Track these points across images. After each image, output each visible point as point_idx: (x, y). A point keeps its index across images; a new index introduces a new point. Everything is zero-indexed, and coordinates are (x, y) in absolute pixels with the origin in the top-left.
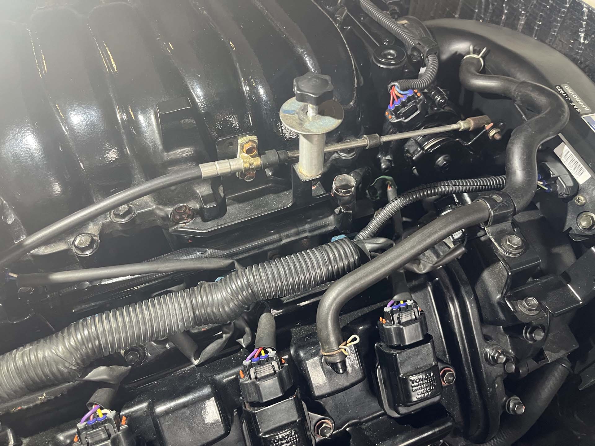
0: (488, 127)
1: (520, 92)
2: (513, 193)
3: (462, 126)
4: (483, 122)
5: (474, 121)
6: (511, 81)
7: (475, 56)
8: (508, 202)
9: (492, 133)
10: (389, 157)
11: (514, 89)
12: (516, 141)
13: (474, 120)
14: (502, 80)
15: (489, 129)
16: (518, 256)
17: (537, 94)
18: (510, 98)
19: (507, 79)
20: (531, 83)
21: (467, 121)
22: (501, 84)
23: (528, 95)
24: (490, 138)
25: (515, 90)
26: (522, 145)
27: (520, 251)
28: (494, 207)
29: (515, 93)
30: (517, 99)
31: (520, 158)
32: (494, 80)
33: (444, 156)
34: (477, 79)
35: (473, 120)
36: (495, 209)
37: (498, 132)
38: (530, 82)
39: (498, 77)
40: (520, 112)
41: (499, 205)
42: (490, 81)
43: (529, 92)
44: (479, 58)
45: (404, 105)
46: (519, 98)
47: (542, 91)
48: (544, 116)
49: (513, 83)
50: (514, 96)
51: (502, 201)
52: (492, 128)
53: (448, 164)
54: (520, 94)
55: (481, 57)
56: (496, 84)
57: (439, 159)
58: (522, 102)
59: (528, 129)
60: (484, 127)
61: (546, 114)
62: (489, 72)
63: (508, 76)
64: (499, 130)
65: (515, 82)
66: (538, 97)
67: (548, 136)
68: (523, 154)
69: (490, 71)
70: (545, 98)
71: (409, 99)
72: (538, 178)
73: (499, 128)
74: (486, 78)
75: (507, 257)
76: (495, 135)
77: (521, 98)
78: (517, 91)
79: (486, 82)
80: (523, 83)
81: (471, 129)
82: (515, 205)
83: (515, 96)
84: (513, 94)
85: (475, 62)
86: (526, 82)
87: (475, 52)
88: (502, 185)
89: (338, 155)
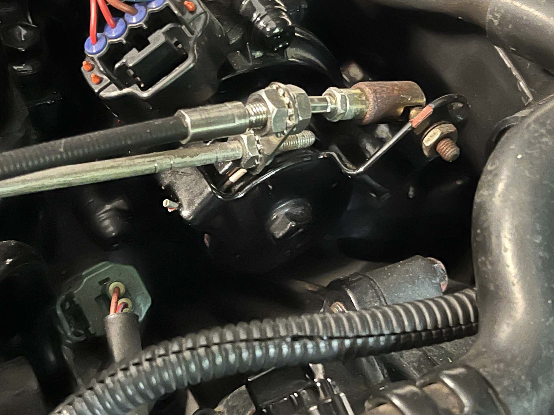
0: (417, 117)
9: (430, 138)
10: (121, 203)
15: (424, 122)
37: (449, 136)
40: (510, 71)
52: (433, 119)
64: (450, 128)
71: (154, 22)
73: (450, 122)
76: (442, 144)
81: (365, 119)
84: (489, 17)
88: (463, 327)
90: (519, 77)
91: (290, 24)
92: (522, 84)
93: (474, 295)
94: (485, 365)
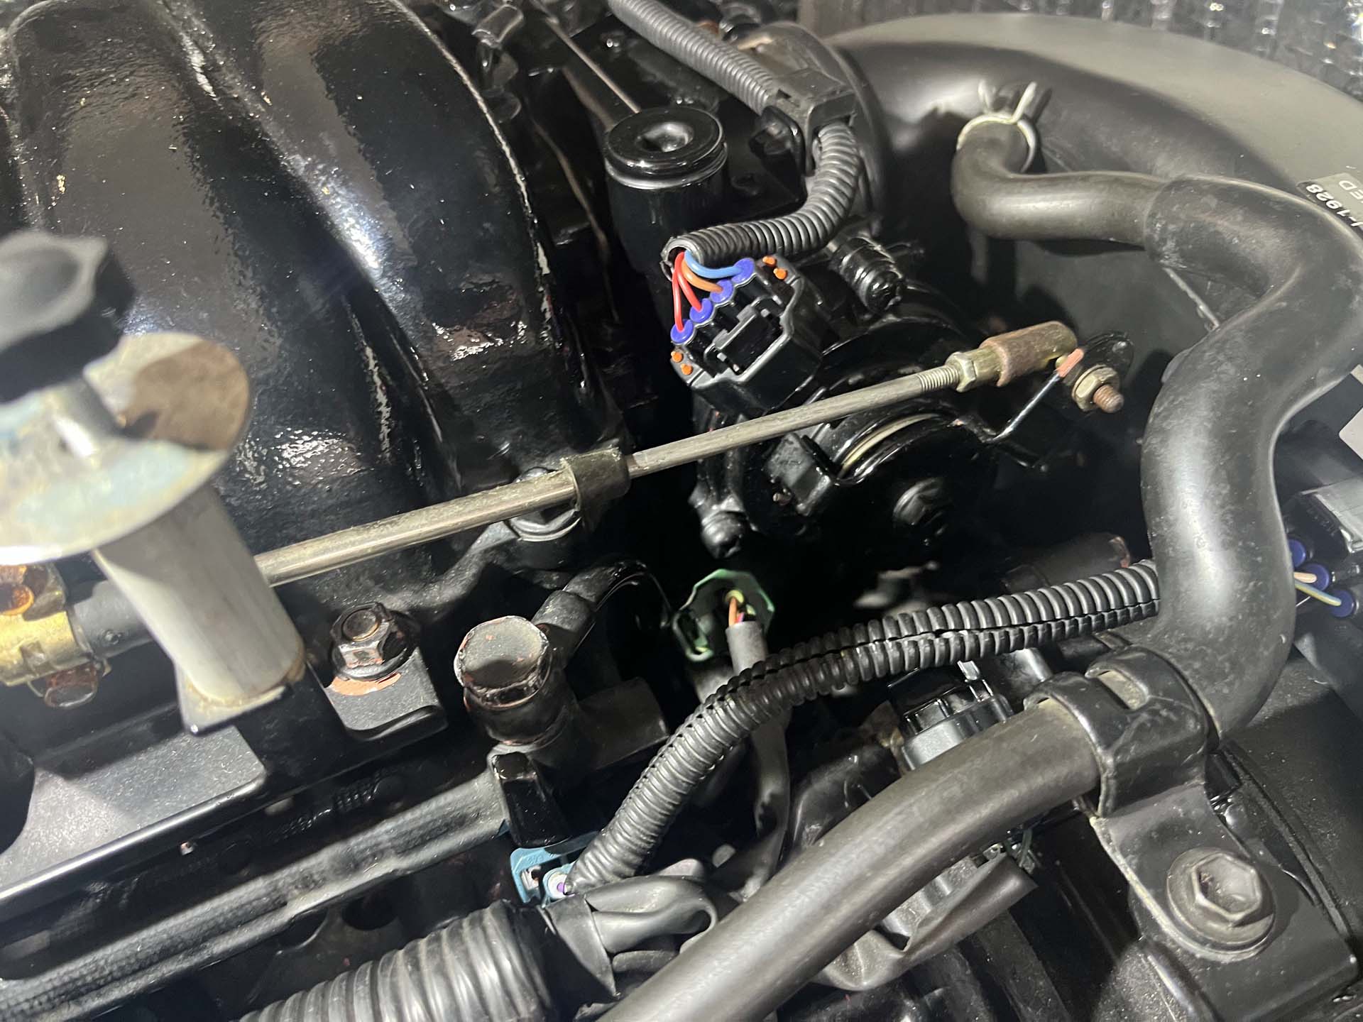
0: (1066, 365)
1: (1173, 219)
2: (1194, 656)
3: (966, 374)
4: (1046, 347)
5: (1010, 350)
6: (1134, 184)
7: (1003, 118)
8: (1176, 703)
9: (1083, 389)
10: (730, 504)
11: (1147, 212)
12: (1175, 422)
13: (1010, 346)
14: (1101, 186)
15: (1074, 369)
16: (1251, 953)
17: (1239, 218)
18: (1139, 248)
19: (1117, 180)
20: (1209, 183)
21: (986, 351)
22: (1097, 201)
23: (1200, 227)
24: (1082, 406)
25: (1152, 215)
26: (1203, 440)
27: (1258, 928)
28: (1117, 738)
29: (1151, 226)
30: (1164, 249)
31: (1206, 496)
32: (1072, 189)
33: (921, 485)
34: (1009, 193)
35: (1003, 343)
36: (1121, 741)
37: (1107, 382)
38: (1203, 177)
39: (1085, 179)
40: (1185, 293)
41: (1135, 725)
42: (1059, 196)
43: (1206, 218)
44: (1015, 124)
45: (725, 319)
46: (1170, 244)
47: (1257, 207)
48: (1284, 304)
49: (1142, 192)
50: (1150, 238)
51: (1151, 702)
52: (1085, 365)
53: (939, 514)
54: (1171, 227)
55: (1024, 117)
56: (1080, 202)
57: (905, 498)
58: (1185, 256)
59: (1224, 367)
60: (1052, 365)
61: (1287, 297)
62: (1056, 164)
63: (1126, 168)
64: (1108, 373)
65: (1149, 188)
66: (1243, 231)
67: (1311, 385)
68: (1215, 478)
69: (1060, 162)
70: (1272, 232)
71: (742, 297)
72: (1294, 559)
73: (1108, 366)
74: (1040, 187)
75: (1204, 962)
76: (1099, 392)
77: (1178, 244)
78: (1159, 216)
79: (1044, 200)
80: (1178, 185)
81: (1000, 382)
82: (1212, 712)
83: (1156, 237)
84: (1146, 231)
85: (1004, 137)
86: (1189, 182)
87: (999, 105)
88: (1142, 606)
89: (508, 531)
90: (1198, 300)
91: (900, 276)
92: (1202, 307)
93: (1154, 567)
94: (1168, 647)
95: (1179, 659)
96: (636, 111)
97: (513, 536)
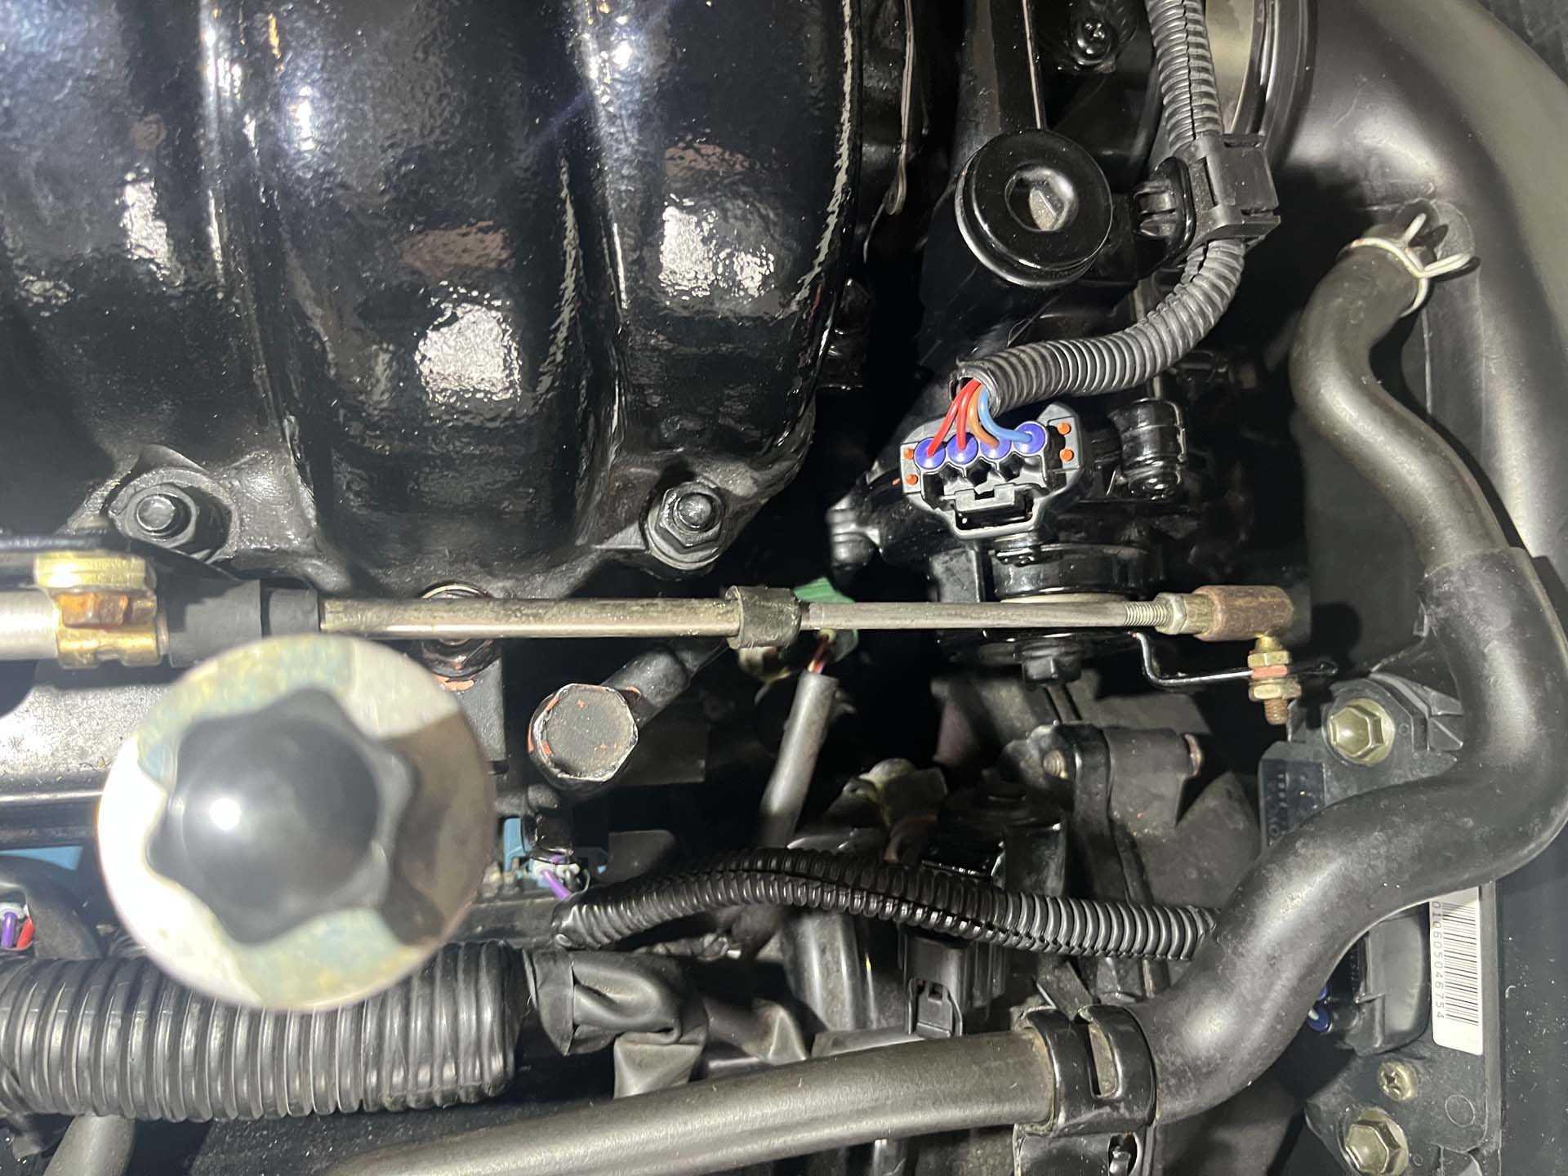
10: (873, 533)
21: (1201, 600)
41: (1095, 1112)
46: (1441, 611)
51: (1117, 1099)
55: (1431, 279)
64: (1296, 693)
81: (1201, 636)
83: (1436, 591)
89: (640, 540)
94: (1162, 1052)
95: (1164, 1069)
96: (1039, 126)
97: (643, 548)
